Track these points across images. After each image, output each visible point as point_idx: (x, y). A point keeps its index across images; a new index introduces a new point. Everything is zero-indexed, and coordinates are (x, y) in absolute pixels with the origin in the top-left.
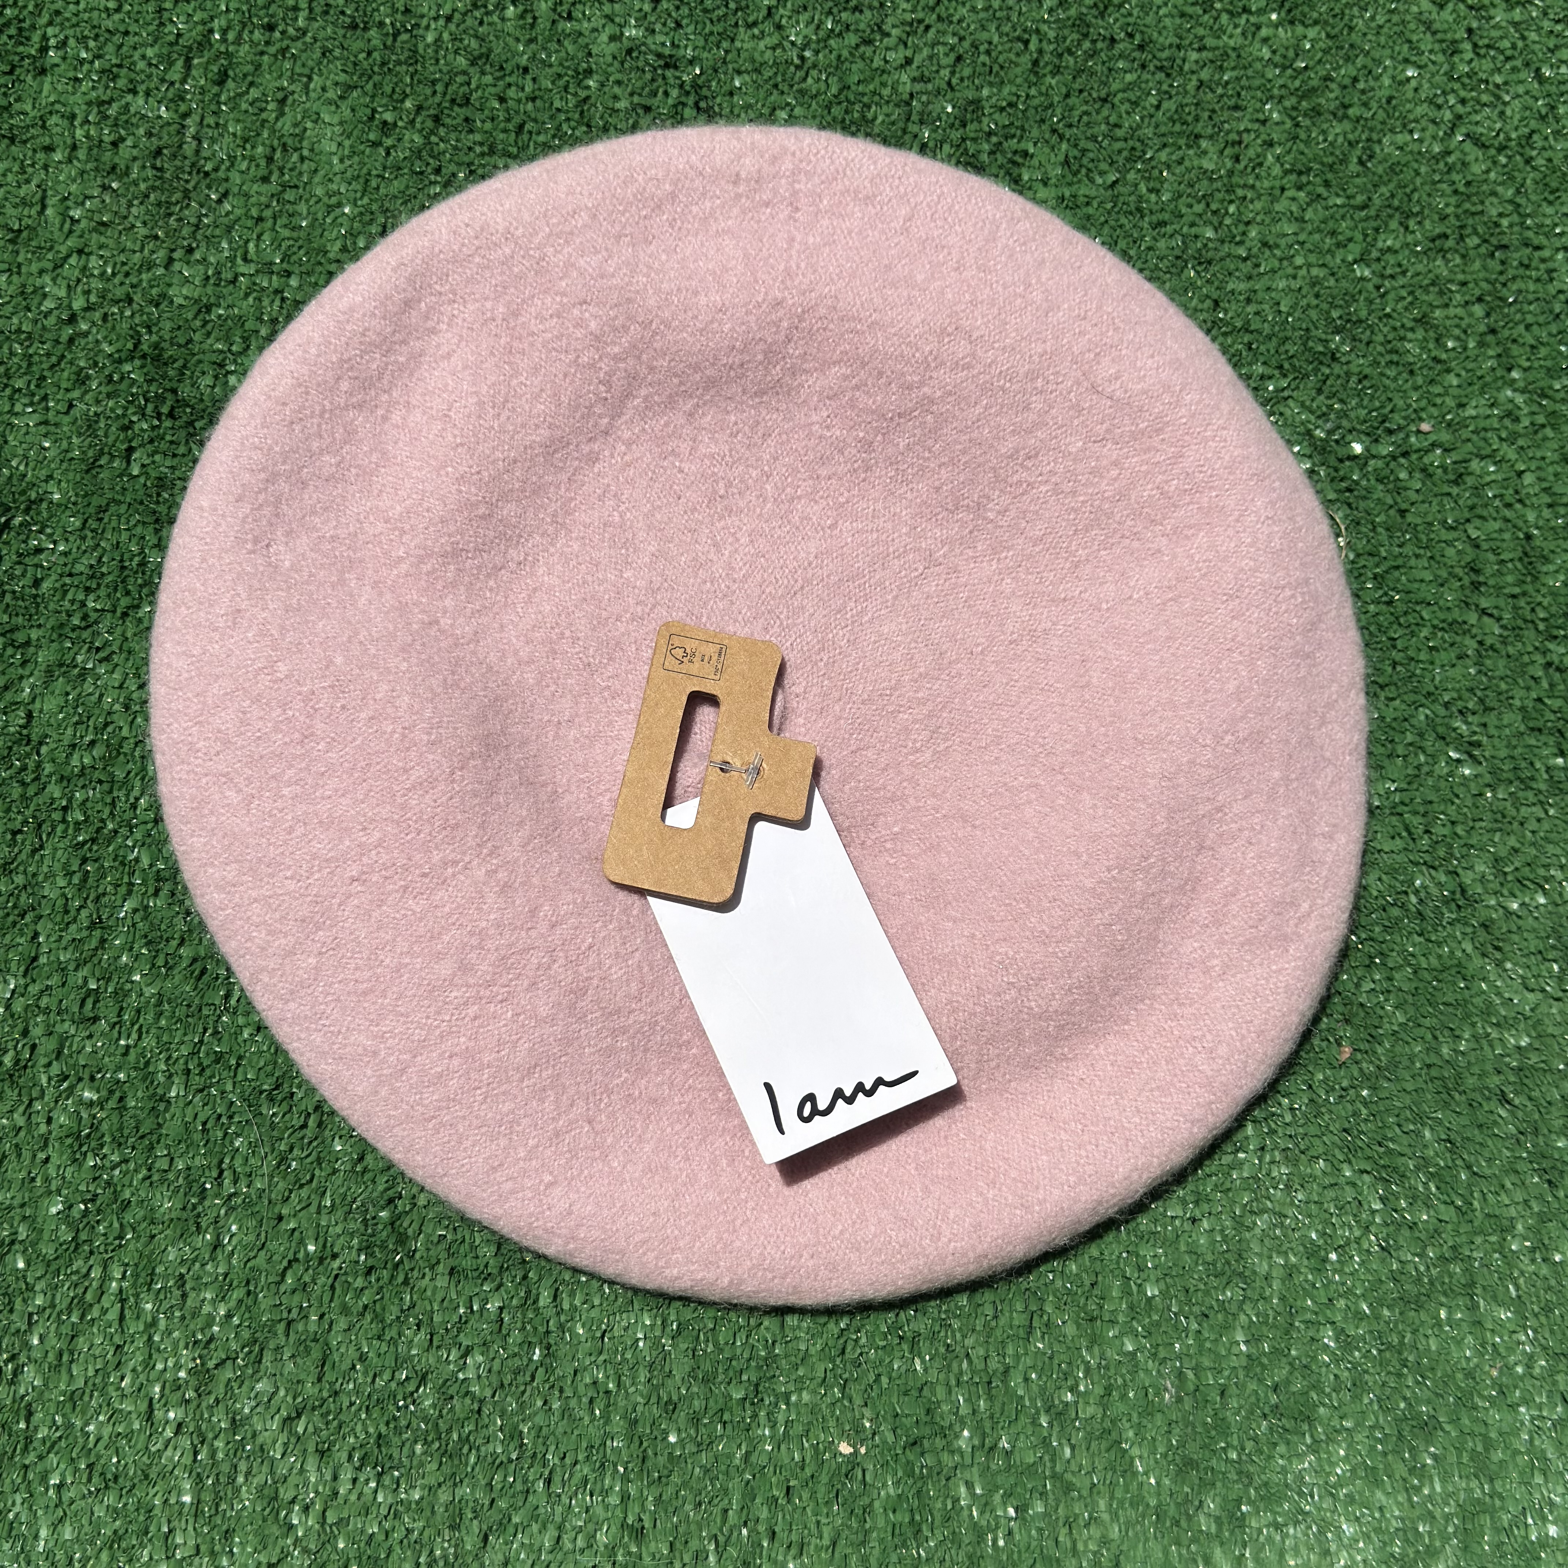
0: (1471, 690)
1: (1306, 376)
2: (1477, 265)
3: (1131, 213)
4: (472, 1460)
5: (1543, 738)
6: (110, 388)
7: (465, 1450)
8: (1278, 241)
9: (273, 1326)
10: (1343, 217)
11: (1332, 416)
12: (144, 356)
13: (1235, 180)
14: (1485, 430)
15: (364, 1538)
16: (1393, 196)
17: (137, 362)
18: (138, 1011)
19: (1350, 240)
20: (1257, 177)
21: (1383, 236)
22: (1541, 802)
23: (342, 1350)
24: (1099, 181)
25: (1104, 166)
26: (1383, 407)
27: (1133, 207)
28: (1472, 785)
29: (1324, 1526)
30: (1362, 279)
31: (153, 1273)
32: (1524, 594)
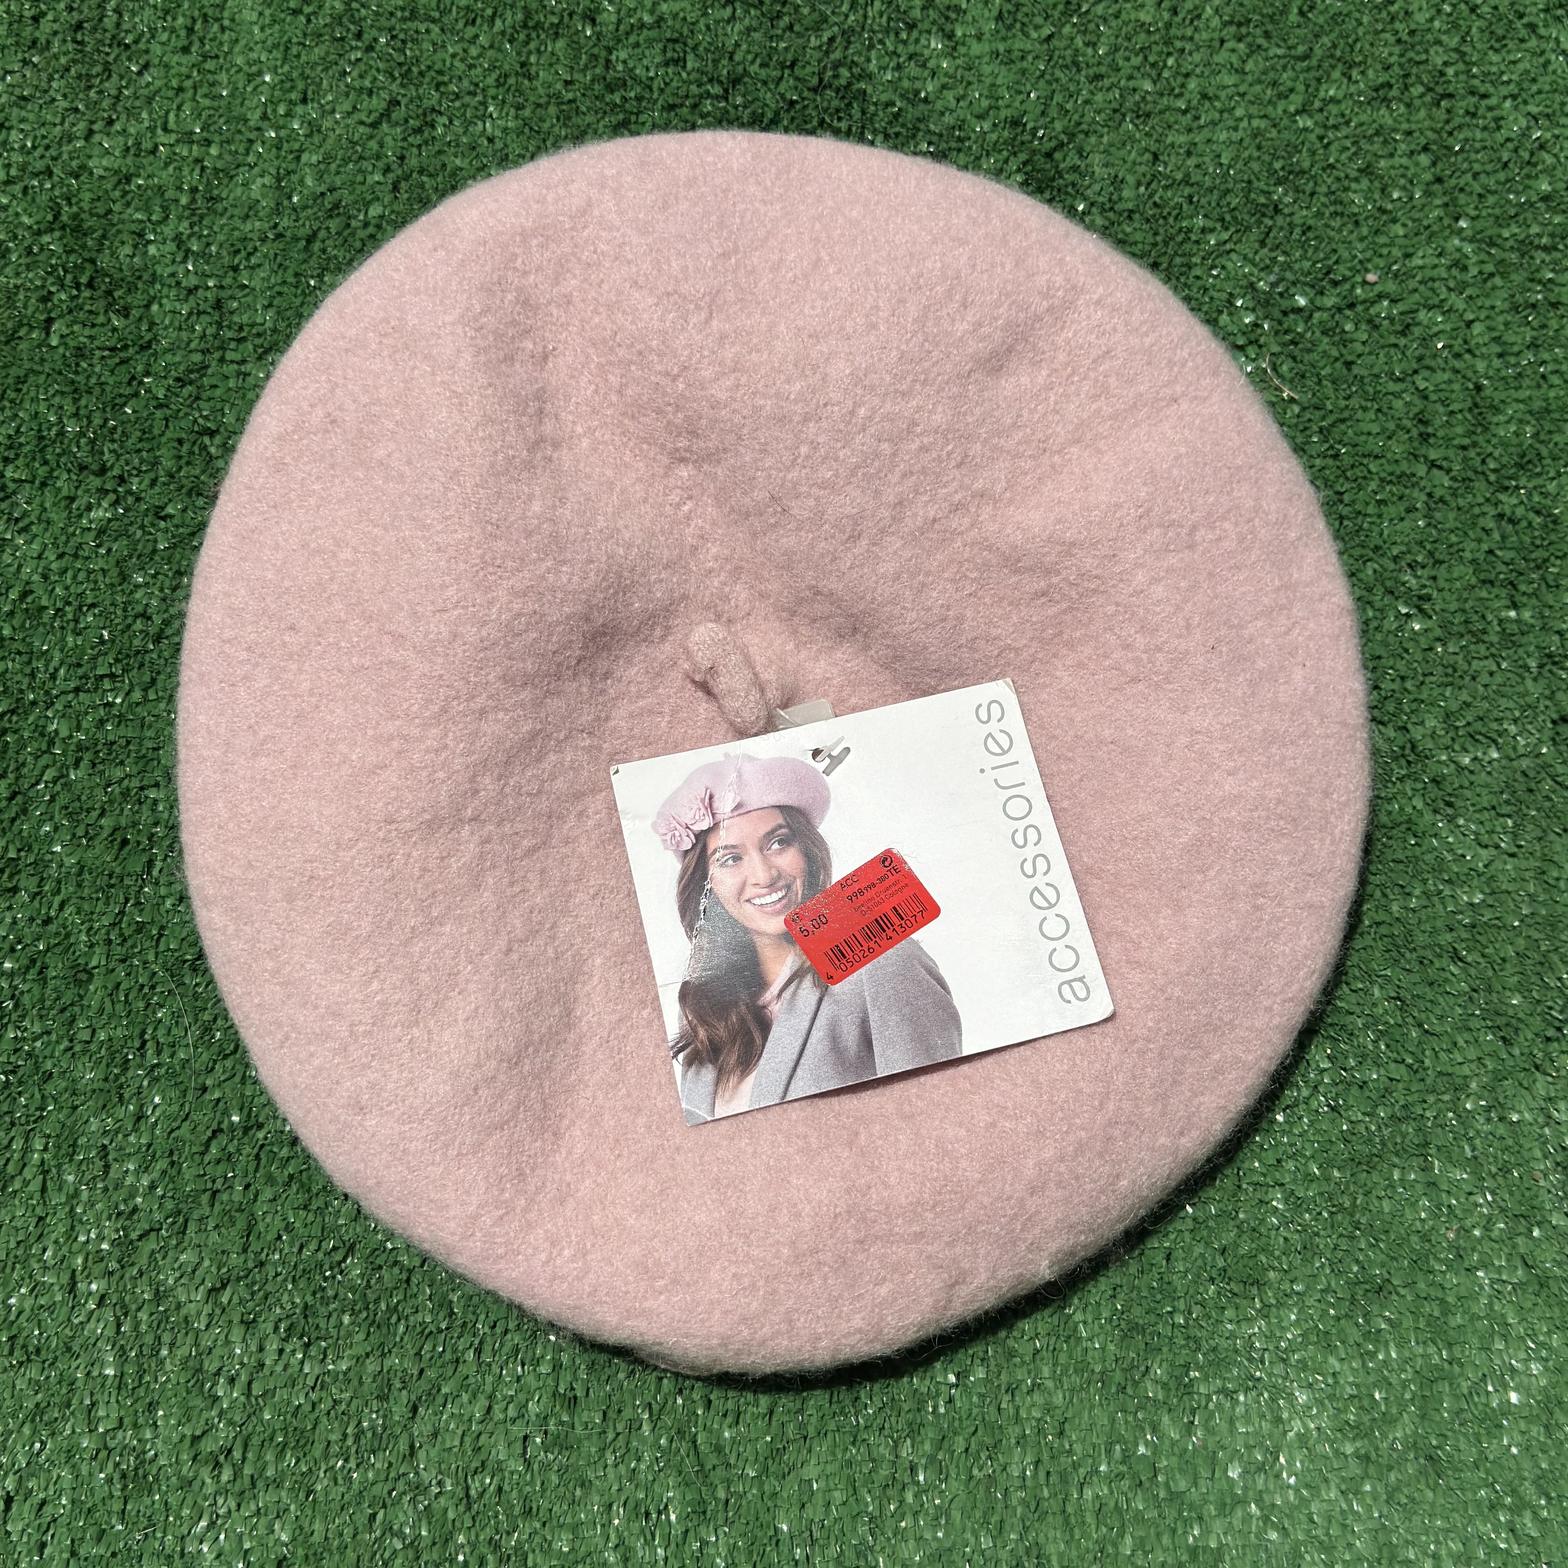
0: (1421, 543)
1: (1248, 228)
2: (1423, 113)
3: (1066, 67)
4: (401, 1329)
5: (1495, 591)
6: (29, 260)
7: (394, 1319)
8: (1219, 93)
9: (197, 1197)
10: (1284, 68)
11: (1276, 269)
12: (63, 228)
13: (1173, 31)
14: (1433, 280)
15: (291, 1409)
16: (1335, 46)
17: (57, 234)
18: (59, 882)
19: (1292, 90)
20: (1196, 29)
21: (1324, 86)
22: (1493, 655)
23: (268, 1220)
24: (1034, 35)
25: (1039, 20)
26: (1327, 258)
27: (1069, 60)
28: (1422, 640)
29: (1276, 1392)
30: (1306, 129)
31: (74, 1145)
32: (1475, 444)
